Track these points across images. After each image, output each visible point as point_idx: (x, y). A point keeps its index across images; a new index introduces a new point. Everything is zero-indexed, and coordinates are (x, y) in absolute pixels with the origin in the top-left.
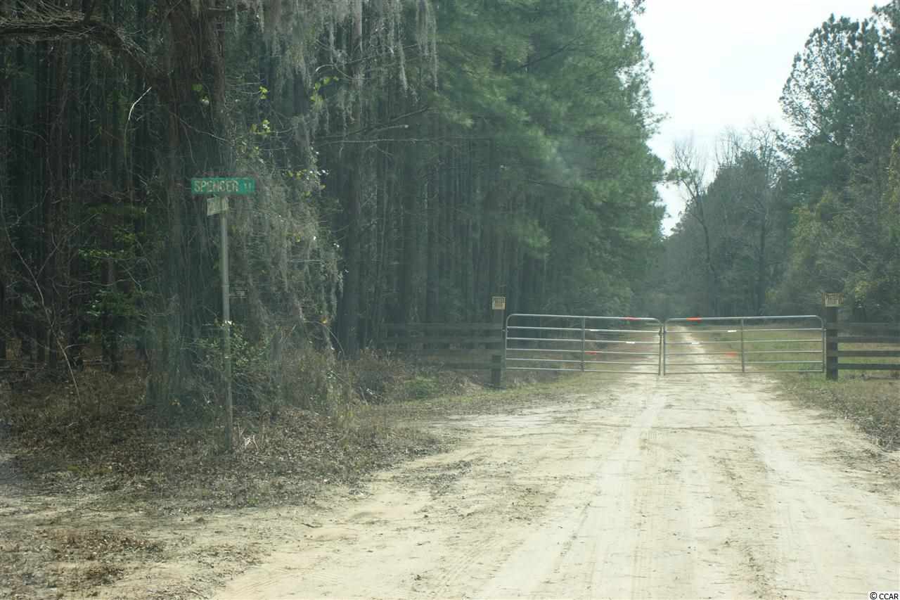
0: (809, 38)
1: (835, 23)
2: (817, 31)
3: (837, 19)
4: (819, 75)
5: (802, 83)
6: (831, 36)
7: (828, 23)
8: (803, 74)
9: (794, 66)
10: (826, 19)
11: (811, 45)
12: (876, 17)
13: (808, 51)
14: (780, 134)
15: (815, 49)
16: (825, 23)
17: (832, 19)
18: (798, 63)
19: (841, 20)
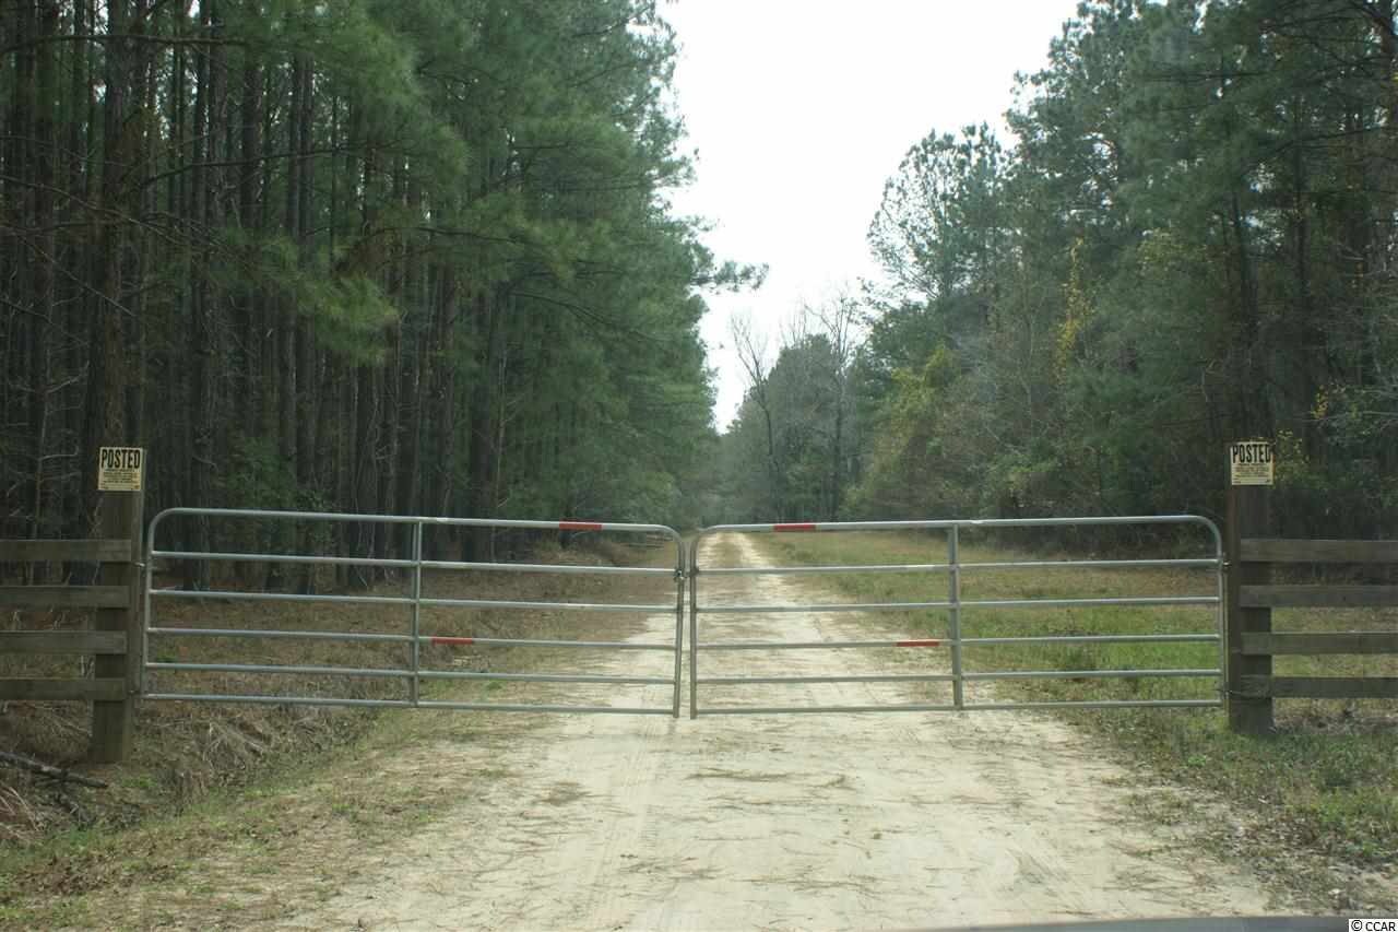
0: (904, 158)
1: (936, 140)
2: (915, 149)
3: (939, 137)
4: (916, 207)
5: (894, 217)
6: (931, 157)
7: (928, 140)
8: (896, 206)
9: (885, 194)
10: (926, 135)
11: (906, 168)
12: (1019, 87)
13: (902, 176)
14: (866, 283)
15: (913, 173)
16: (924, 140)
17: (932, 136)
18: (890, 190)
19: (945, 137)
